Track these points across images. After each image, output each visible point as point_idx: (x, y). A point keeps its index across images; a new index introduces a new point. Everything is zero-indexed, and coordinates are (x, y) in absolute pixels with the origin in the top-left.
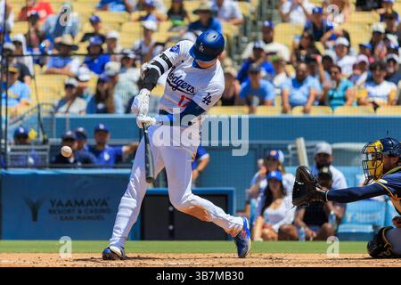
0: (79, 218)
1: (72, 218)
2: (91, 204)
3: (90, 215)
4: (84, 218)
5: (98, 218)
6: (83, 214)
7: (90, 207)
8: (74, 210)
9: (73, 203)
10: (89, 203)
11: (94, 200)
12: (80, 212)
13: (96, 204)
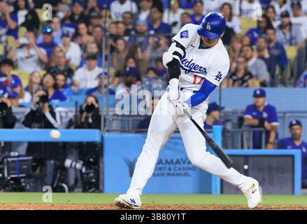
0: (168, 174)
1: (163, 175)
2: (179, 163)
3: (178, 172)
4: (173, 174)
5: (185, 174)
6: (172, 171)
7: (178, 165)
8: (165, 168)
9: (164, 161)
10: (178, 162)
11: (182, 159)
12: (170, 169)
13: (184, 163)
